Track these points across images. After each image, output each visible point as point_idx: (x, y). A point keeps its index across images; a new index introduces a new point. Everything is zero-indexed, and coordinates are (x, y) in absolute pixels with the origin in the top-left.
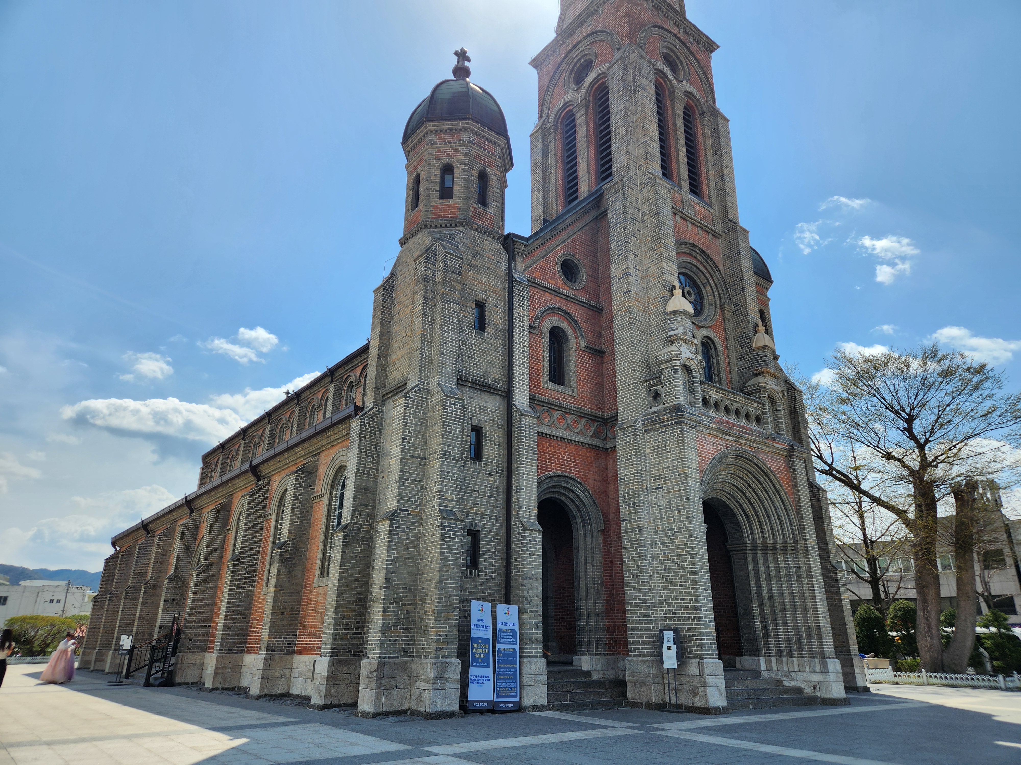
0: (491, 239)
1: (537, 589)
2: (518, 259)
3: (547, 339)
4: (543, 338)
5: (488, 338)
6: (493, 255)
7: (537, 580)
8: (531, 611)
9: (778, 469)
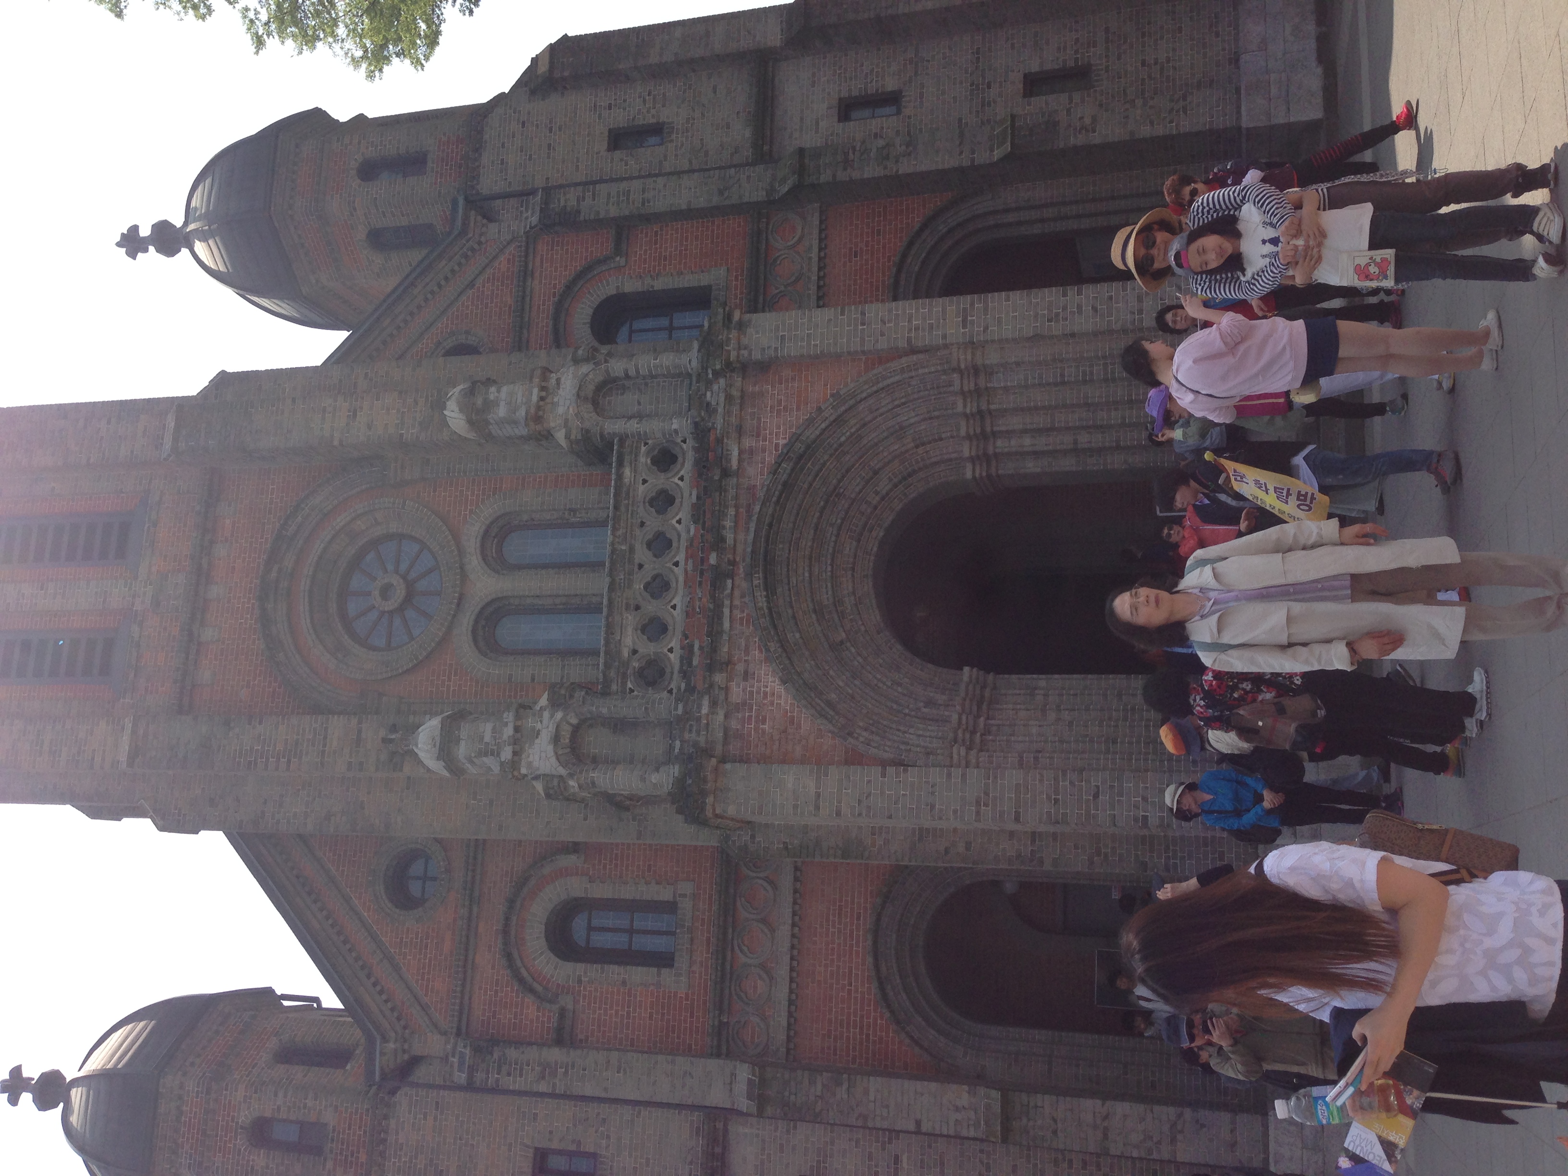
0: (393, 1123)
1: (1125, 1116)
2: (418, 1050)
3: (580, 967)
4: (580, 981)
5: (607, 1147)
6: (425, 1118)
7: (1106, 1117)
8: (1173, 1141)
9: (779, 411)
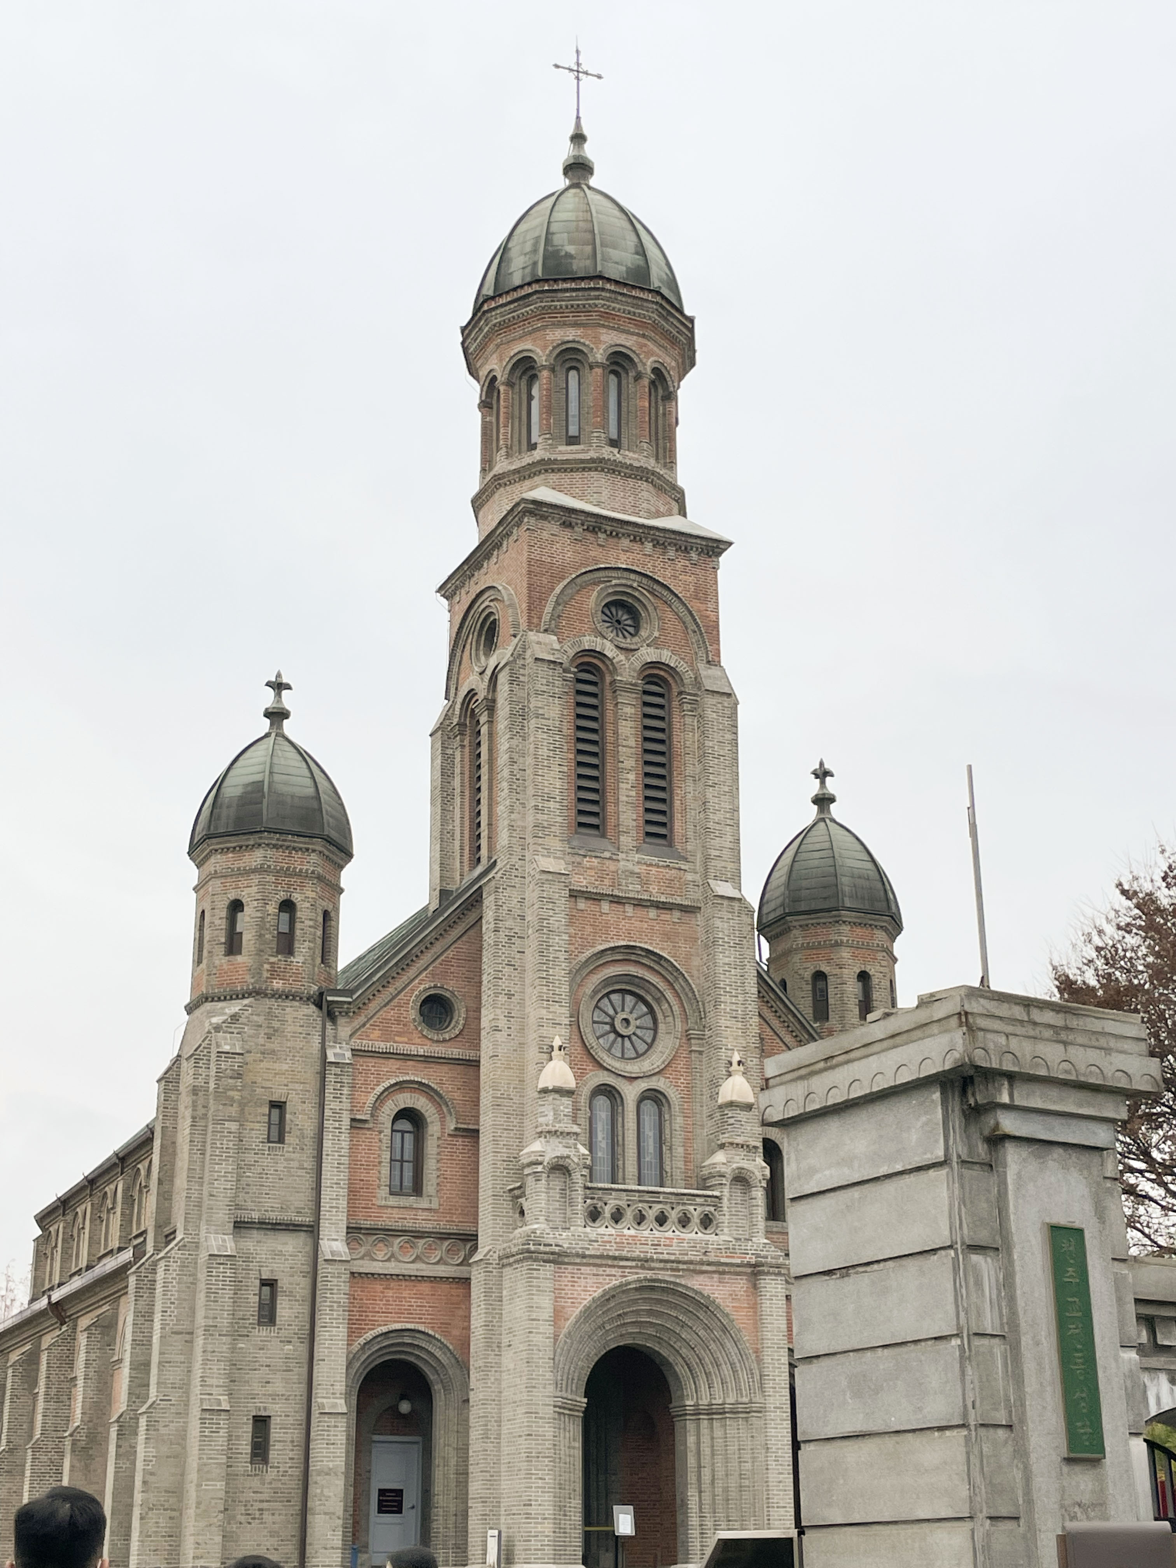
0: (297, 1004)
1: (336, 1486)
2: (341, 1021)
3: (388, 1131)
4: (380, 1132)
5: (289, 1152)
6: (301, 1026)
7: (337, 1475)
8: (325, 1514)
9: (731, 1295)
